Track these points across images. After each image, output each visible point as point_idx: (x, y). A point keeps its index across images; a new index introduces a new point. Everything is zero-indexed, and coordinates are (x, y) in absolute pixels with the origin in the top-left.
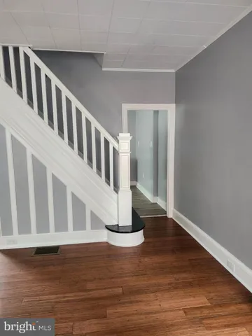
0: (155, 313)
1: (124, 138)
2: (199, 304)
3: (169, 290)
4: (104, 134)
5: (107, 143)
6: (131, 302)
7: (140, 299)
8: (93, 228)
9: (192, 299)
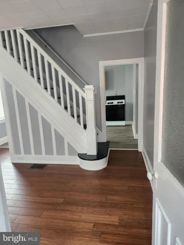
0: (73, 221)
1: (89, 89)
2: (110, 222)
3: (95, 207)
4: (75, 87)
5: (77, 93)
6: (63, 210)
7: (70, 209)
8: (69, 154)
9: (108, 217)
